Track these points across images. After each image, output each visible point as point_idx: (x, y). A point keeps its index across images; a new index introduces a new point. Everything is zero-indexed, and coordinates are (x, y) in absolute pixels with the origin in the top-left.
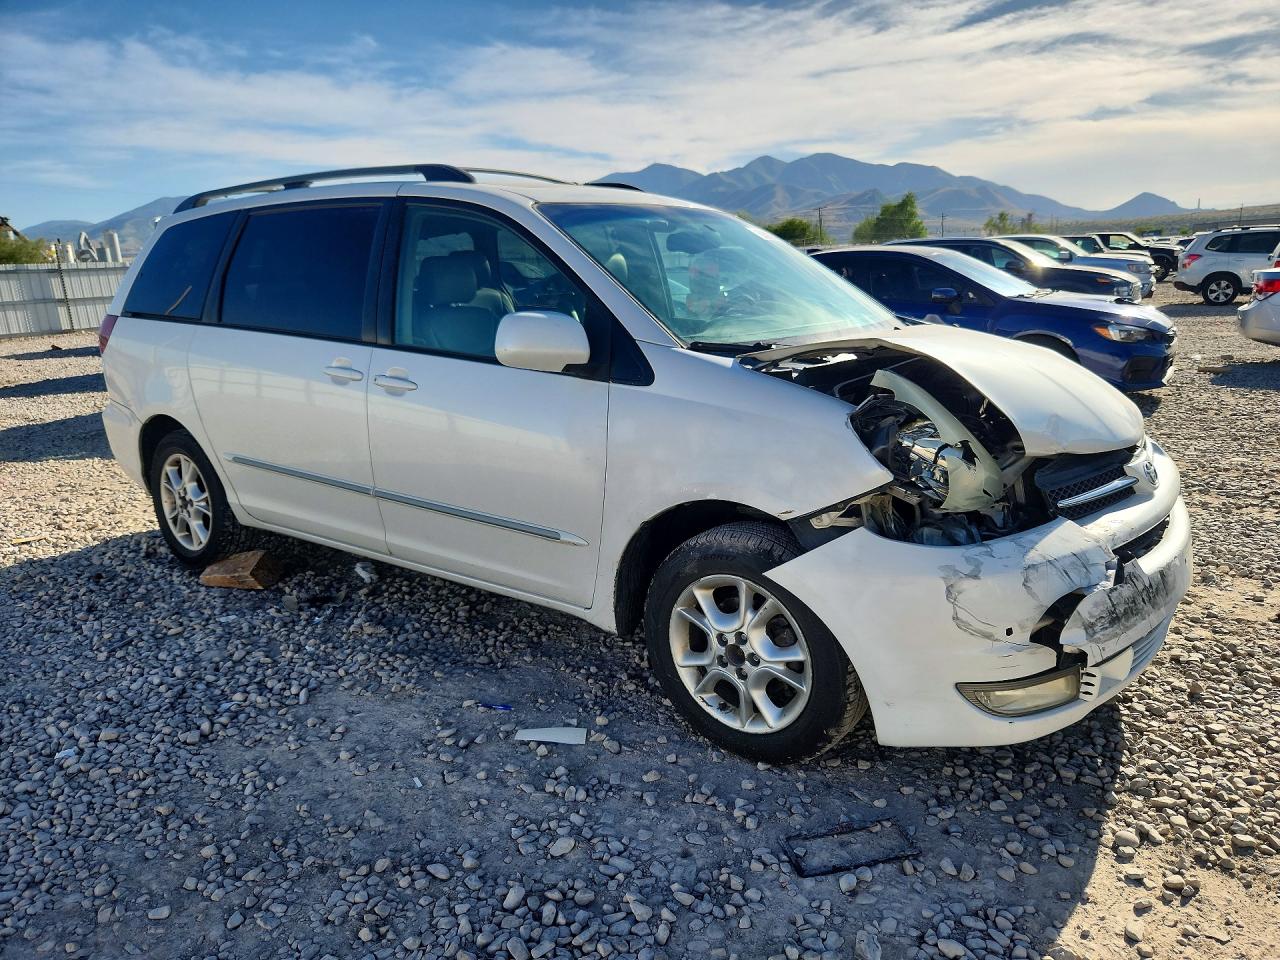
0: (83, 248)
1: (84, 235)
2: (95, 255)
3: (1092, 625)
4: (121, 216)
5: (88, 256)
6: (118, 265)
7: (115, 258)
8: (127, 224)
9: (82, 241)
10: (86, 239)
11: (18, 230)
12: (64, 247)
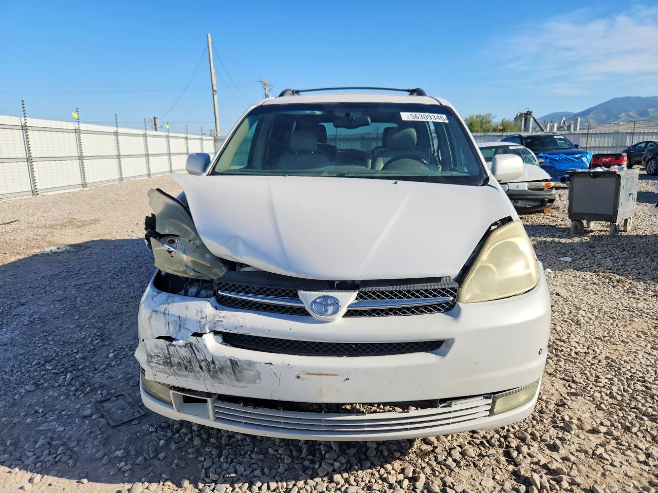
0: (561, 125)
1: (564, 118)
2: (566, 129)
3: (152, 357)
4: (590, 108)
5: (562, 129)
6: (576, 132)
7: (575, 129)
8: (592, 113)
9: (562, 122)
10: (564, 121)
11: (536, 118)
12: (554, 124)
